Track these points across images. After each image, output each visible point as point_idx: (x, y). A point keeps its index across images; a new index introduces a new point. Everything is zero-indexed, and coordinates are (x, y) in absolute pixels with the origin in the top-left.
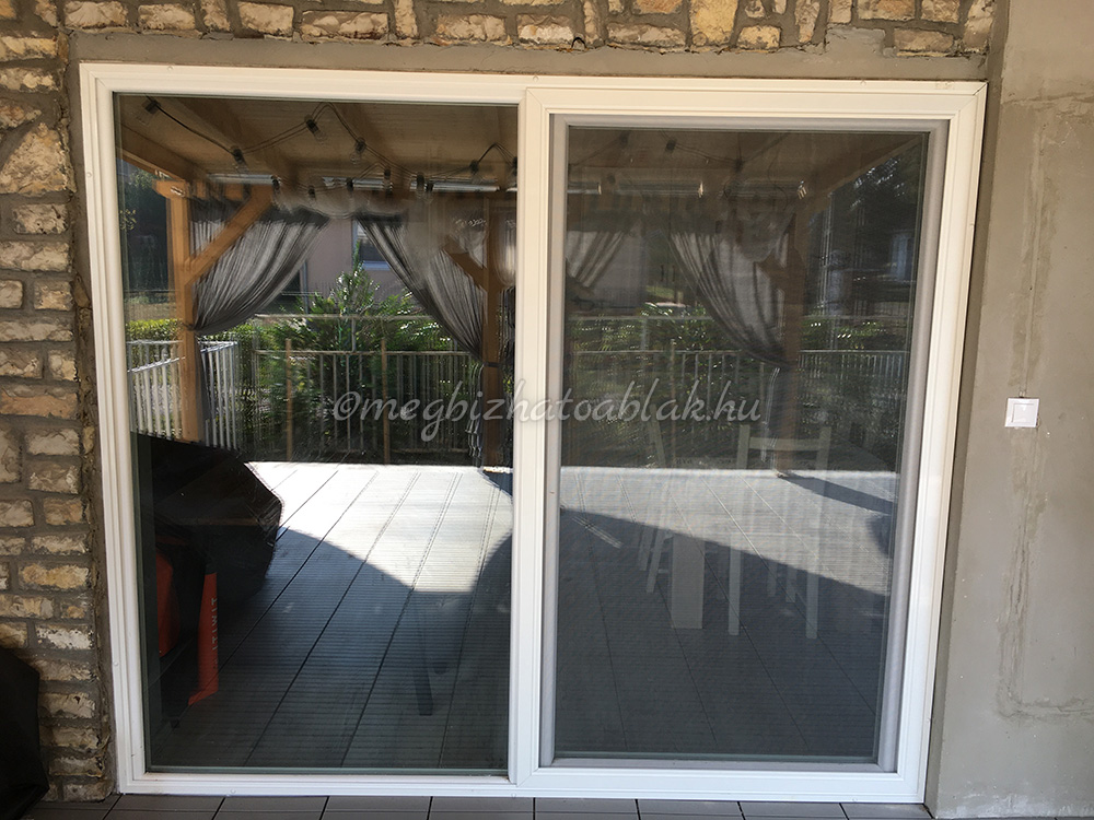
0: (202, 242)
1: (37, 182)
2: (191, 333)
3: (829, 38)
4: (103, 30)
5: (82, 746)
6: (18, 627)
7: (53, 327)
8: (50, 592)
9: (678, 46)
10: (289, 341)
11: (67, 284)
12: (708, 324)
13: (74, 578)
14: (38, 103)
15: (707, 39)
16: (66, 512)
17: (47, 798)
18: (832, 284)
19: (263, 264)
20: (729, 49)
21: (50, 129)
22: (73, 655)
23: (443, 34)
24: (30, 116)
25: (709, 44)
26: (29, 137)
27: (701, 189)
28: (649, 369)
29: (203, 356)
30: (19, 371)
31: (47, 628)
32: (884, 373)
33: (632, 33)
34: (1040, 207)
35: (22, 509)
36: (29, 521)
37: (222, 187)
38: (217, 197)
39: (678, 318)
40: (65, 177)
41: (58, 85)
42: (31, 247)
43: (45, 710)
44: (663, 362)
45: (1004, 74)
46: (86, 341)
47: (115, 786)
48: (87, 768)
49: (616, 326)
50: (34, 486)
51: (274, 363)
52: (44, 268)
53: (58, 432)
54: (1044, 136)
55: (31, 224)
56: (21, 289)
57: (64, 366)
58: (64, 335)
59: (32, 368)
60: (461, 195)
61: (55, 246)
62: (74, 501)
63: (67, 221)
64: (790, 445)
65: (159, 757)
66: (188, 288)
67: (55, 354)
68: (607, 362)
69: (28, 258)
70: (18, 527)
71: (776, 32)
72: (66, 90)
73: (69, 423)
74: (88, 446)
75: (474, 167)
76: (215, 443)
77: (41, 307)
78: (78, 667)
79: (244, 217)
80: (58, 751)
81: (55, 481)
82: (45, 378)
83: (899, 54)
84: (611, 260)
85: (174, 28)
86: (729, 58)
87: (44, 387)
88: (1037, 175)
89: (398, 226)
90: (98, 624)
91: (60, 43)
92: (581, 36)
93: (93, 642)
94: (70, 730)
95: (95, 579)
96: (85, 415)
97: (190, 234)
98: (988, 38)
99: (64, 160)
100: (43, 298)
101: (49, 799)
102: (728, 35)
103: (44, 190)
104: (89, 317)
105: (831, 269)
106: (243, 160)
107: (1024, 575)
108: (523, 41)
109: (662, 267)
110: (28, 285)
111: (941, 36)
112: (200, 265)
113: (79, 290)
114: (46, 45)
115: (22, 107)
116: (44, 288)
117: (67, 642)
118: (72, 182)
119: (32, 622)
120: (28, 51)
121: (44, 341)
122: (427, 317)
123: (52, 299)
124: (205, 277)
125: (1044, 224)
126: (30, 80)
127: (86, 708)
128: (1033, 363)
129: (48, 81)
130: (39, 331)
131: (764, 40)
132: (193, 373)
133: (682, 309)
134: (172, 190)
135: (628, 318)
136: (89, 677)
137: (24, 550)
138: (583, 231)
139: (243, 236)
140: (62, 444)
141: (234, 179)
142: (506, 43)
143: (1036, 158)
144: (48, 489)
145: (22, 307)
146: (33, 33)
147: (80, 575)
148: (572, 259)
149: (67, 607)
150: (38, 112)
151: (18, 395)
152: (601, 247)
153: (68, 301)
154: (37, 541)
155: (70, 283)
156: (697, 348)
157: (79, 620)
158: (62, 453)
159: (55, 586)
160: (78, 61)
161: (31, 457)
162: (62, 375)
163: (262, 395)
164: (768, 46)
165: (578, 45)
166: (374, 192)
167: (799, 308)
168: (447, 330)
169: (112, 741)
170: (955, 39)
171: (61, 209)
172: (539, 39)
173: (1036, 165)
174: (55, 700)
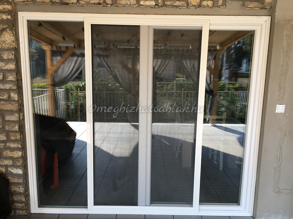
0: (55, 62)
1: (6, 45)
2: (52, 87)
3: (227, 4)
4: (24, 3)
5: (21, 200)
6: (3, 168)
7: (11, 85)
8: (11, 158)
9: (185, 6)
10: (79, 89)
11: (15, 73)
12: (192, 84)
13: (18, 154)
14: (7, 23)
15: (193, 4)
16: (15, 136)
17: (11, 214)
18: (226, 73)
19: (71, 68)
20: (199, 7)
21: (10, 30)
22: (18, 176)
23: (119, 3)
24: (5, 27)
25: (193, 6)
26: (4, 32)
27: (191, 47)
28: (177, 96)
29: (56, 93)
30: (2, 98)
31: (11, 168)
32: (240, 97)
33: (172, 3)
34: (286, 51)
35: (3, 135)
36: (5, 139)
37: (60, 47)
38: (59, 50)
39: (184, 82)
40: (14, 44)
41: (12, 18)
42: (5, 63)
43: (11, 190)
44: (180, 95)
45: (276, 14)
46: (21, 89)
47: (30, 211)
48: (22, 206)
49: (167, 85)
50: (7, 129)
51: (75, 95)
52: (9, 69)
53: (13, 114)
54: (287, 31)
55: (5, 57)
56: (2, 75)
57: (15, 96)
58: (14, 88)
59: (6, 97)
60: (125, 49)
61: (12, 63)
62: (18, 133)
63: (15, 56)
64: (215, 117)
65: (42, 203)
66: (51, 75)
67: (12, 93)
68: (165, 94)
69: (4, 66)
70: (3, 140)
71: (212, 2)
72: (14, 19)
73: (16, 112)
74: (21, 118)
75: (128, 41)
76: (59, 117)
77: (8, 80)
78: (19, 179)
79: (66, 55)
80: (14, 202)
81: (12, 128)
82: (9, 100)
83: (246, 8)
84: (166, 66)
85: (44, 2)
86: (199, 10)
87: (9, 102)
88: (285, 42)
89: (108, 58)
90: (25, 167)
91: (13, 7)
92: (157, 4)
93: (23, 172)
94: (18, 196)
95: (24, 155)
96: (20, 109)
97: (52, 60)
98: (271, 4)
99: (14, 39)
100: (9, 77)
101: (12, 215)
102: (198, 3)
103: (9, 47)
104: (21, 83)
105: (226, 69)
106: (65, 40)
107: (281, 154)
108: (141, 5)
109: (180, 68)
110: (4, 74)
111: (258, 3)
112: (54, 68)
113: (18, 75)
114: (9, 7)
115: (2, 24)
116: (9, 75)
117: (16, 172)
118: (16, 45)
119: (7, 166)
120: (4, 9)
121: (9, 89)
122: (116, 82)
123: (11, 78)
124: (56, 72)
125: (287, 56)
126: (5, 17)
127: (22, 190)
128: (284, 95)
129: (9, 17)
130: (7, 86)
131: (209, 5)
132: (53, 98)
133: (185, 80)
134: (47, 48)
135: (170, 83)
136: (22, 182)
137: (4, 146)
138: (158, 59)
139: (66, 60)
140: (14, 118)
141: (63, 45)
142: (136, 6)
143: (285, 37)
144: (10, 130)
145: (3, 80)
146: (5, 4)
147: (20, 154)
148: (155, 66)
149: (16, 162)
150: (7, 26)
151: (2, 104)
152: (163, 63)
153: (15, 78)
154: (8, 144)
155: (16, 73)
156: (189, 90)
157: (19, 166)
158: (14, 120)
159: (13, 157)
160: (18, 11)
161: (6, 121)
162: (14, 98)
163: (72, 104)
164: (210, 6)
165: (156, 6)
166: (101, 48)
167: (217, 80)
168: (121, 86)
169: (29, 199)
170: (262, 4)
171: (13, 52)
172: (146, 5)
173: (285, 39)
174: (13, 187)
